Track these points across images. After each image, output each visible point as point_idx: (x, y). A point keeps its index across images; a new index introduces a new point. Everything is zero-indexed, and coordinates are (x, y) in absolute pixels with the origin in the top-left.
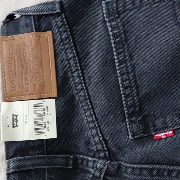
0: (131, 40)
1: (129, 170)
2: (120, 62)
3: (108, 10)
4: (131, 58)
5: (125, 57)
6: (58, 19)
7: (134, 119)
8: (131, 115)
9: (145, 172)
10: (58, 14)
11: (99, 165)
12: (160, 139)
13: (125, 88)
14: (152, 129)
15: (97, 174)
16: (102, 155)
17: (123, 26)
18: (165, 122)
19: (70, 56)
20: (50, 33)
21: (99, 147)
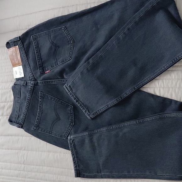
0: (39, 46)
1: (40, 83)
2: (37, 53)
3: (33, 38)
4: (40, 51)
5: (38, 51)
6: (19, 42)
7: (40, 68)
8: (39, 67)
9: (43, 83)
10: (19, 40)
11: (32, 83)
12: (47, 73)
13: (38, 60)
14: (45, 70)
15: (32, 85)
16: (33, 80)
17: (37, 43)
18: (48, 68)
19: (23, 52)
20: (18, 46)
21: (32, 78)
